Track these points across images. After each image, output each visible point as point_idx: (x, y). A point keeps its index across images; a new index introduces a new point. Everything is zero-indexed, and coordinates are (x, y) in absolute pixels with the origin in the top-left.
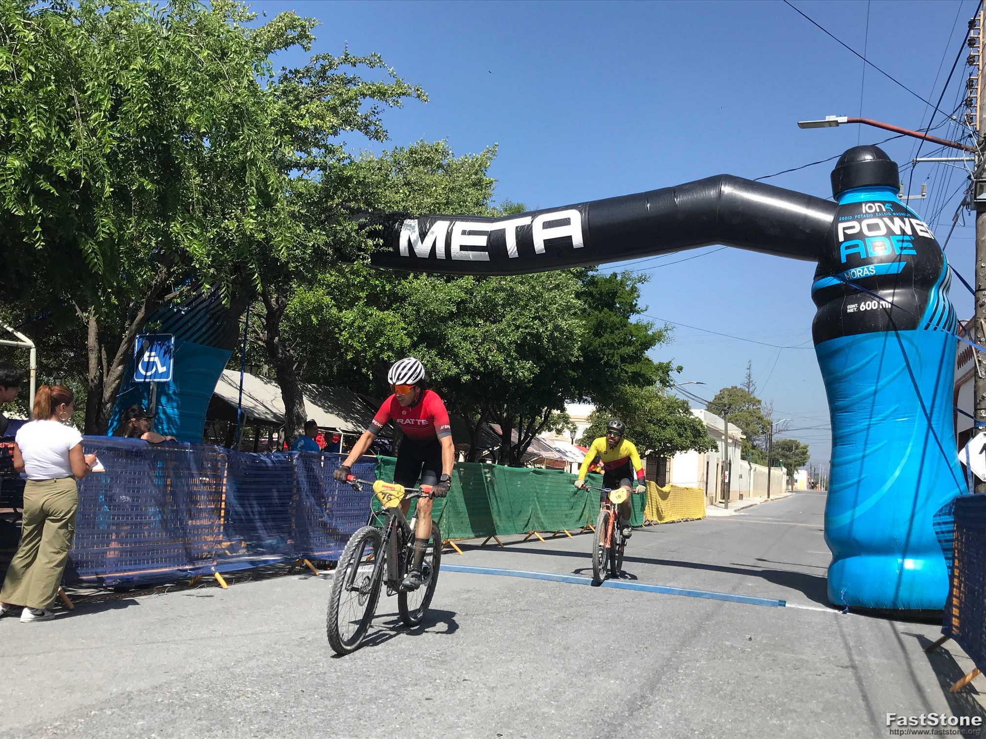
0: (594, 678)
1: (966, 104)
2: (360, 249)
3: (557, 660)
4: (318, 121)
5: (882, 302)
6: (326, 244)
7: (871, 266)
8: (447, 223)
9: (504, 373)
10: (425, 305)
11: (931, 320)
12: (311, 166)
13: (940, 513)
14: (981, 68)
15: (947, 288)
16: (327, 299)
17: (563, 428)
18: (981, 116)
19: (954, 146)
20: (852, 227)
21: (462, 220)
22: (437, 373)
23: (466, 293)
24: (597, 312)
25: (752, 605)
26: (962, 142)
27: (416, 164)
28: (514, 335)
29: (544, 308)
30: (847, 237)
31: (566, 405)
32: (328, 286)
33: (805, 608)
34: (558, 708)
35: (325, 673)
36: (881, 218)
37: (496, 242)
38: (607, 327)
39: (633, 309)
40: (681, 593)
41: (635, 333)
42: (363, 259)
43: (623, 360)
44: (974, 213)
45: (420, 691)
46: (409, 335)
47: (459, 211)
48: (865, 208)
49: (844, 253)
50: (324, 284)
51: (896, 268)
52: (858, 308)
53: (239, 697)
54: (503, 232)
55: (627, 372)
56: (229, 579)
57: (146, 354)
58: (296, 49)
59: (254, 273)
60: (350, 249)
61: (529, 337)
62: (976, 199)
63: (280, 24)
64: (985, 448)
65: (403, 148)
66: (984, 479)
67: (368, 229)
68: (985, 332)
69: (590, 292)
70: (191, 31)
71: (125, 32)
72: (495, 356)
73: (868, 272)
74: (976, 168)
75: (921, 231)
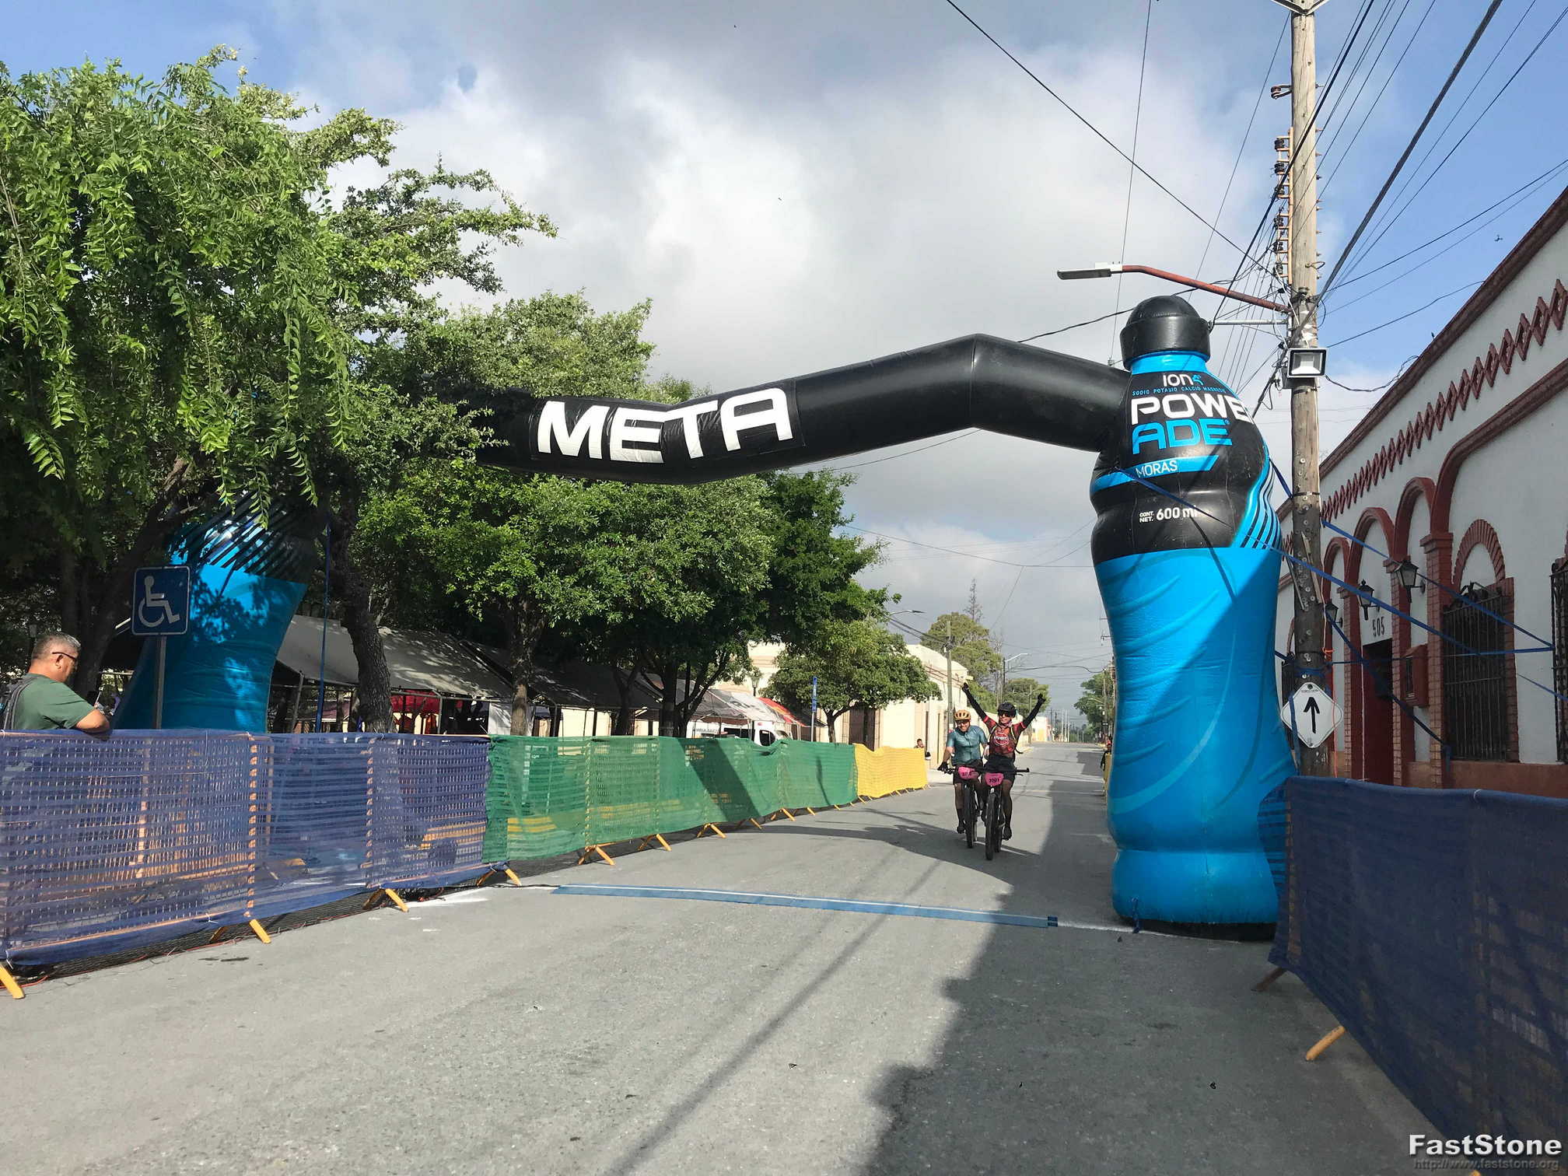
1: (1275, 250)
2: (461, 442)
4: (398, 262)
5: (1187, 509)
6: (411, 437)
7: (1171, 460)
9: (666, 608)
10: (556, 517)
11: (1250, 533)
12: (392, 327)
14: (1292, 203)
15: (1269, 492)
16: (417, 511)
17: (743, 676)
18: (1293, 266)
19: (1260, 304)
20: (1150, 405)
21: (627, 407)
22: (577, 610)
23: (612, 501)
24: (788, 524)
26: (1270, 299)
27: (540, 324)
28: (679, 558)
29: (721, 521)
30: (1144, 418)
31: (749, 648)
32: (419, 492)
33: (1083, 927)
34: (772, 1140)
36: (1188, 393)
37: (672, 437)
38: (801, 544)
40: (918, 913)
42: (466, 456)
43: (825, 587)
45: (562, 1123)
46: (536, 559)
49: (1137, 441)
50: (410, 490)
51: (1206, 463)
52: (1154, 517)
53: (271, 1161)
54: (680, 423)
55: (829, 603)
56: (271, 926)
57: (149, 595)
58: (367, 162)
59: (304, 477)
60: (446, 442)
61: (700, 560)
62: (1290, 374)
63: (343, 126)
64: (1312, 704)
65: (522, 301)
66: (1311, 745)
67: (472, 414)
68: (1308, 551)
69: (778, 498)
70: (201, 123)
71: (93, 118)
72: (653, 585)
73: (1167, 469)
74: (1290, 333)
75: (1239, 412)
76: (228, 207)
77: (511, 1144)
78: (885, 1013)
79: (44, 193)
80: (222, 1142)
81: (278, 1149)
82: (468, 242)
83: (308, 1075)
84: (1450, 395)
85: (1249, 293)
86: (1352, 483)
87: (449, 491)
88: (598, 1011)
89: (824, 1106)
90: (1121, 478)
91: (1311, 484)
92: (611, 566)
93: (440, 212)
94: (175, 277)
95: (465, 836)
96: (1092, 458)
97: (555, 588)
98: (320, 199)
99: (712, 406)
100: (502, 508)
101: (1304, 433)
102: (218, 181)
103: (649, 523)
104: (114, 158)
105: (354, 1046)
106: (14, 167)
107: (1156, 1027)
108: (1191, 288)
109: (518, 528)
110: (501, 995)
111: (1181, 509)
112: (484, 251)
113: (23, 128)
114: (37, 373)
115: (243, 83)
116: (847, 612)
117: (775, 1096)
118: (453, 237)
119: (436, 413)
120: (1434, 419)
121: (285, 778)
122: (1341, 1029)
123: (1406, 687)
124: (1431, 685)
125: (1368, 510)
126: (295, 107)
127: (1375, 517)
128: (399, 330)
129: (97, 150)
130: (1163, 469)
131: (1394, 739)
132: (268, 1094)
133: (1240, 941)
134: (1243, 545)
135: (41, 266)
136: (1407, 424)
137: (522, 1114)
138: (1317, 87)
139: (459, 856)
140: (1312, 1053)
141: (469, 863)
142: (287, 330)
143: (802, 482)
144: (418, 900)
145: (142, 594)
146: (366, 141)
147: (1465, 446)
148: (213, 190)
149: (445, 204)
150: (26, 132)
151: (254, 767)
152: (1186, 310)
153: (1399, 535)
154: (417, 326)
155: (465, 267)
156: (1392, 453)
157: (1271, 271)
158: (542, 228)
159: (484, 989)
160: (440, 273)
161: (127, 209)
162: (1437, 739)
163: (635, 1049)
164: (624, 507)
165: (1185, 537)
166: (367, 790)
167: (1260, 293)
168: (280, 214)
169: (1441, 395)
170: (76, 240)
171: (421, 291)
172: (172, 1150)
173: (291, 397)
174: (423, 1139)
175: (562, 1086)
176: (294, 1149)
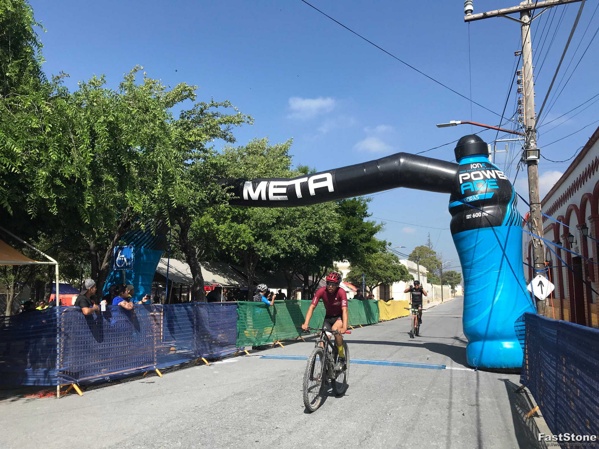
0: (343, 422)
1: (518, 112)
2: (223, 199)
3: (325, 412)
4: (199, 137)
5: (483, 213)
7: (477, 195)
8: (267, 182)
9: (301, 252)
10: (260, 220)
11: (508, 222)
12: (198, 158)
13: (518, 321)
14: (525, 94)
15: (515, 204)
16: (212, 220)
18: (526, 118)
19: (514, 133)
20: (467, 176)
21: (274, 181)
22: (269, 254)
23: (280, 213)
24: (347, 218)
25: (428, 369)
26: (518, 131)
27: (249, 154)
28: (305, 233)
29: (320, 219)
30: (464, 181)
31: (334, 264)
33: (455, 369)
34: (323, 443)
35: (206, 428)
36: (480, 171)
37: (291, 191)
38: (352, 225)
39: (365, 215)
40: (393, 365)
42: (225, 203)
43: (362, 241)
44: (526, 165)
45: (253, 436)
46: (254, 235)
47: (272, 176)
48: (472, 166)
49: (463, 189)
50: (209, 212)
51: (490, 196)
52: (472, 217)
53: (160, 447)
54: (294, 185)
55: (364, 247)
56: (163, 372)
58: (187, 101)
62: (527, 159)
63: (179, 89)
64: (541, 283)
65: (243, 146)
66: (541, 299)
67: (227, 188)
68: (537, 225)
69: (343, 208)
71: (97, 105)
72: (296, 243)
74: (526, 144)
75: (501, 176)
76: (139, 129)
77: (236, 443)
79: (83, 131)
81: (162, 443)
85: (509, 129)
86: (564, 194)
87: (223, 212)
88: (271, 400)
90: (458, 203)
91: (537, 200)
92: (281, 237)
93: (213, 116)
97: (261, 246)
99: (305, 179)
100: (242, 217)
101: (533, 181)
102: (136, 120)
103: (294, 221)
104: (103, 117)
105: (188, 411)
108: (487, 128)
109: (247, 225)
110: (238, 394)
116: (370, 250)
120: (591, 170)
124: (595, 274)
125: (570, 205)
127: (573, 207)
130: (474, 199)
131: (584, 294)
132: (160, 426)
134: (506, 225)
136: (582, 173)
137: (241, 434)
138: (532, 51)
142: (158, 168)
143: (352, 202)
144: (213, 362)
148: (135, 123)
149: (215, 113)
153: (581, 215)
155: (223, 134)
156: (578, 183)
158: (248, 122)
159: (233, 392)
160: (214, 140)
161: (107, 134)
163: (281, 413)
164: (284, 215)
165: (484, 223)
167: (514, 129)
168: (156, 129)
169: (593, 162)
171: (207, 146)
172: (129, 443)
174: (208, 441)
175: (255, 425)
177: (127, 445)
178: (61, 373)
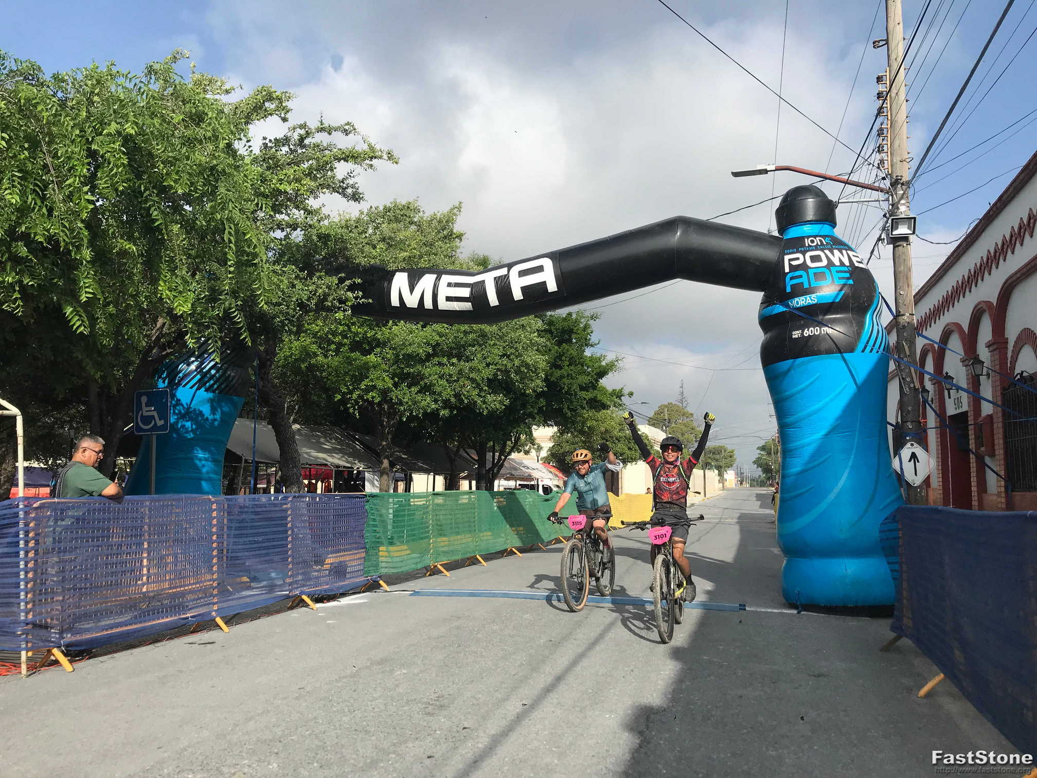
0: (589, 714)
1: (879, 151)
2: (341, 301)
4: (296, 185)
5: (824, 328)
6: (309, 299)
7: (812, 296)
9: (478, 406)
10: (404, 348)
11: (867, 345)
12: (294, 227)
13: (886, 521)
14: (889, 118)
16: (314, 348)
17: (530, 449)
18: (892, 161)
19: (869, 187)
20: (797, 259)
21: (448, 274)
22: (420, 409)
23: (441, 337)
24: (556, 347)
27: (390, 221)
28: (485, 373)
29: (511, 347)
30: (793, 268)
31: (533, 430)
32: (315, 335)
33: (763, 610)
34: (560, 756)
35: (325, 732)
36: (822, 250)
37: (478, 293)
38: (565, 360)
39: (587, 343)
41: (590, 364)
42: (344, 311)
43: (582, 388)
44: (890, 247)
46: (392, 376)
48: (807, 242)
49: (789, 283)
50: (310, 334)
51: (837, 297)
52: (802, 334)
53: (234, 774)
54: (483, 283)
55: (585, 399)
56: (229, 621)
57: (145, 408)
58: (274, 120)
59: (241, 328)
60: (332, 302)
61: (499, 373)
62: (892, 235)
63: (258, 97)
64: (914, 456)
65: (378, 207)
66: (914, 484)
67: (348, 282)
68: (908, 353)
69: (550, 330)
70: (168, 100)
71: (99, 100)
72: (469, 391)
73: (810, 301)
74: (891, 207)
75: (857, 262)
76: (187, 154)
77: (389, 761)
78: (632, 671)
79: (70, 150)
80: (202, 762)
81: (239, 766)
82: (341, 169)
83: (257, 717)
84: (1003, 244)
85: (862, 181)
86: (936, 306)
87: (334, 334)
88: (442, 672)
89: (594, 733)
90: (779, 309)
91: (908, 308)
92: (441, 379)
93: (323, 150)
94: (154, 201)
95: (352, 559)
96: (759, 296)
97: (406, 395)
98: (245, 145)
99: (503, 271)
100: (369, 343)
101: (902, 275)
102: (180, 137)
103: (465, 350)
104: (114, 125)
105: (285, 698)
106: (50, 134)
107: (814, 676)
108: (822, 179)
109: (380, 356)
110: (379, 664)
111: (820, 328)
112: (352, 175)
113: (55, 108)
114: (69, 266)
115: (194, 73)
116: (597, 405)
117: (560, 726)
118: (331, 167)
119: (324, 283)
120: (992, 261)
121: (234, 525)
122: (942, 675)
123: (979, 444)
124: (996, 442)
125: (947, 325)
126: (227, 87)
127: (954, 328)
128: (299, 229)
129: (103, 120)
130: (807, 302)
131: (972, 479)
132: (232, 730)
133: (870, 617)
134: (863, 351)
135: (70, 197)
136: (974, 266)
137: (395, 741)
138: (904, 39)
139: (348, 573)
140: (923, 691)
141: (353, 577)
142: (226, 232)
143: (565, 319)
144: (323, 602)
145: (139, 408)
146: (273, 107)
147: (1014, 278)
148: (177, 143)
149: (325, 145)
150: (56, 110)
151: (214, 518)
152: (819, 194)
153: (970, 340)
154: (310, 226)
155: (340, 186)
156: (964, 285)
157: (877, 165)
158: (389, 158)
159: (368, 659)
160: (324, 191)
161: (123, 158)
162: (1001, 477)
163: (467, 697)
164: (448, 339)
165: (824, 346)
166: (287, 531)
167: (869, 181)
168: (219, 156)
169: (997, 244)
170: (91, 180)
171: (312, 203)
172: (171, 768)
173: (230, 276)
174: (331, 758)
175: (421, 723)
176: (249, 766)
177: (165, 771)
178: (30, 626)
